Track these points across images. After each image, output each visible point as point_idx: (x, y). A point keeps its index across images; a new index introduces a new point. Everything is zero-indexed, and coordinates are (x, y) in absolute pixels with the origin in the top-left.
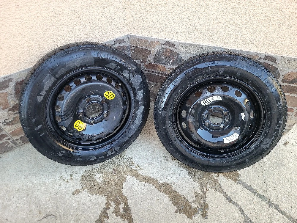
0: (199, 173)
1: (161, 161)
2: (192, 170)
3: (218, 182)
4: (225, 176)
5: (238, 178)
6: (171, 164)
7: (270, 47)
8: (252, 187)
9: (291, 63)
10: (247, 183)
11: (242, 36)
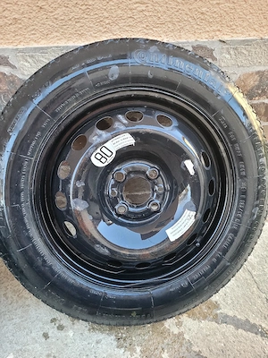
0: (139, 332)
1: (46, 336)
2: (123, 332)
3: (184, 339)
4: (194, 317)
5: (218, 312)
6: (71, 335)
7: (196, 27)
8: (252, 321)
9: (241, 53)
10: (239, 317)
11: (139, 9)
